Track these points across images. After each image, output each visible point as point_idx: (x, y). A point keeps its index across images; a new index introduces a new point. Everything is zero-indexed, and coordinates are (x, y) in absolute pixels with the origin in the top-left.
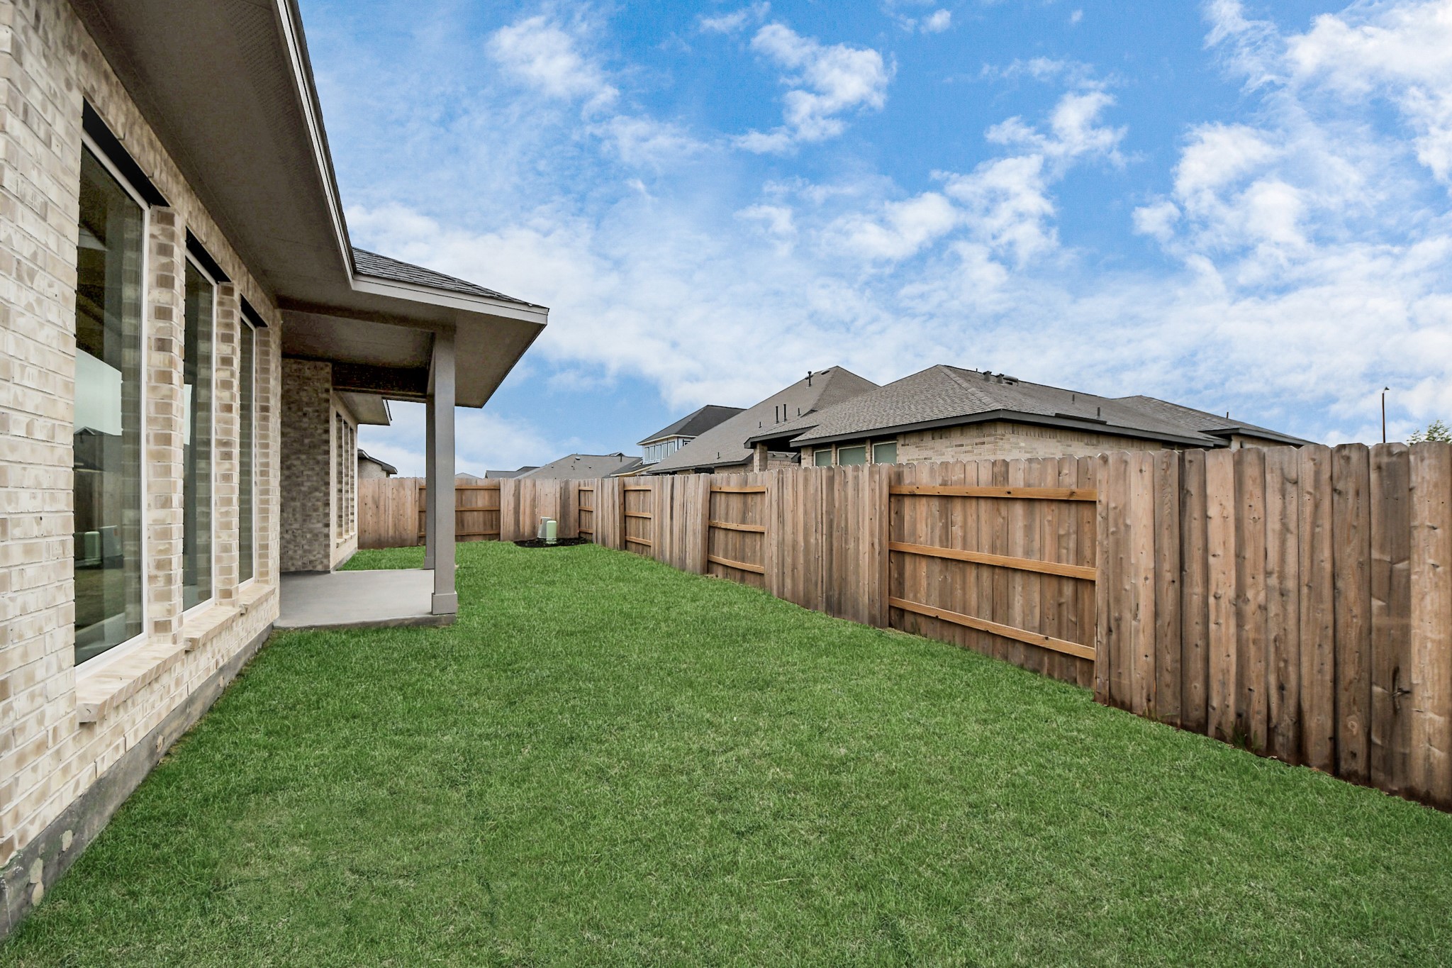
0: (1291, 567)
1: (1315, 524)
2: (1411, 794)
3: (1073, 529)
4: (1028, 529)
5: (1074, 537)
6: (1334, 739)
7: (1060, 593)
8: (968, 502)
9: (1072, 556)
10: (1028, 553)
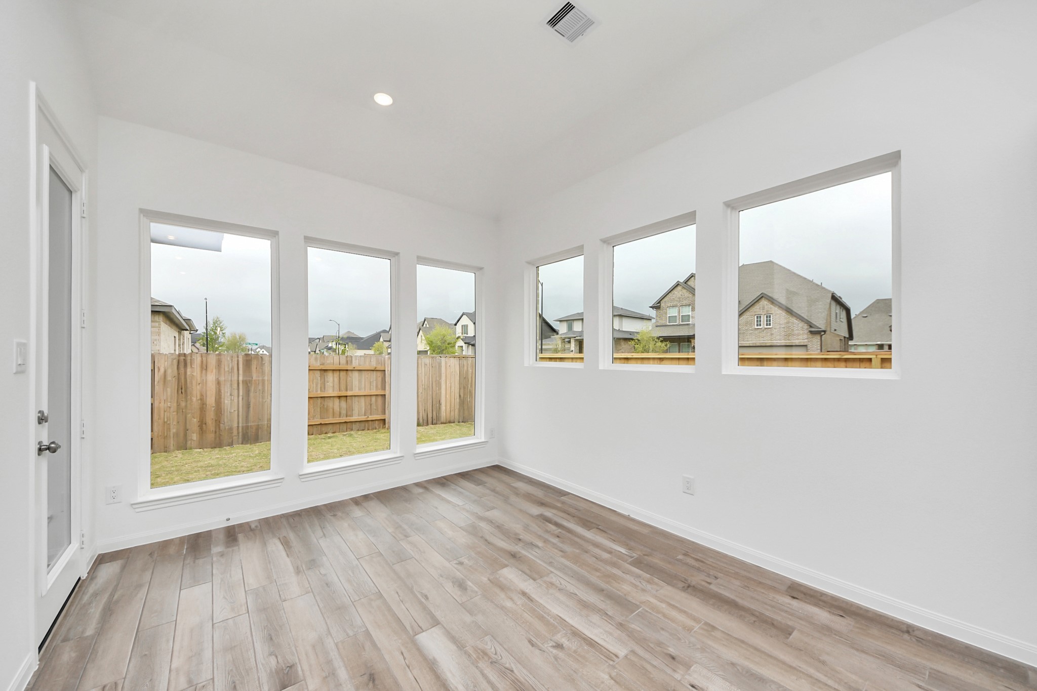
0: (426, 384)
1: (429, 374)
2: (442, 423)
3: (375, 379)
4: (360, 381)
5: (375, 382)
6: (432, 418)
7: (371, 400)
8: (335, 372)
9: (374, 388)
10: (360, 389)
